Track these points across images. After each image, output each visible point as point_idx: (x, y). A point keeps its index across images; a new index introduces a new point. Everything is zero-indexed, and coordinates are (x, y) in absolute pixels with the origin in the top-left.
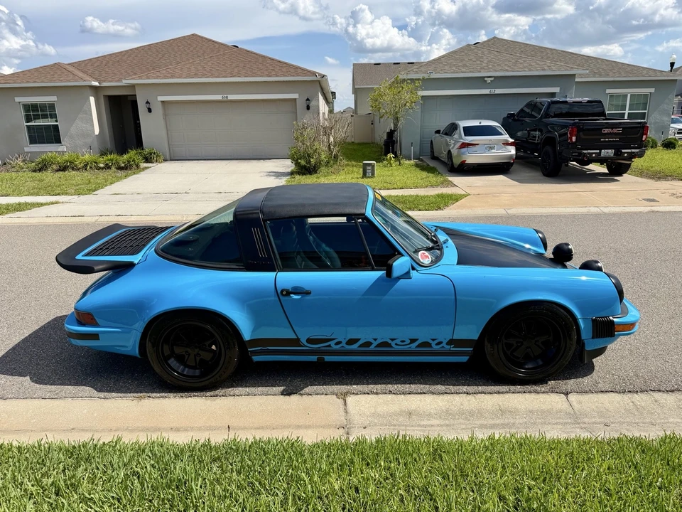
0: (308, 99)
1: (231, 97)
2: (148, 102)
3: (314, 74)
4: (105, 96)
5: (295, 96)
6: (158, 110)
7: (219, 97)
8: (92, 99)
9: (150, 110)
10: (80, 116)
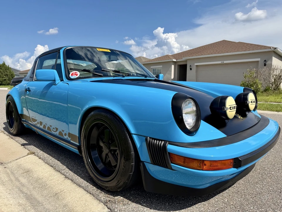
0: (265, 61)
1: (225, 62)
2: (190, 66)
3: (270, 48)
4: (178, 65)
5: (259, 59)
6: (194, 69)
7: (220, 62)
8: (173, 66)
9: (191, 69)
10: (168, 72)
